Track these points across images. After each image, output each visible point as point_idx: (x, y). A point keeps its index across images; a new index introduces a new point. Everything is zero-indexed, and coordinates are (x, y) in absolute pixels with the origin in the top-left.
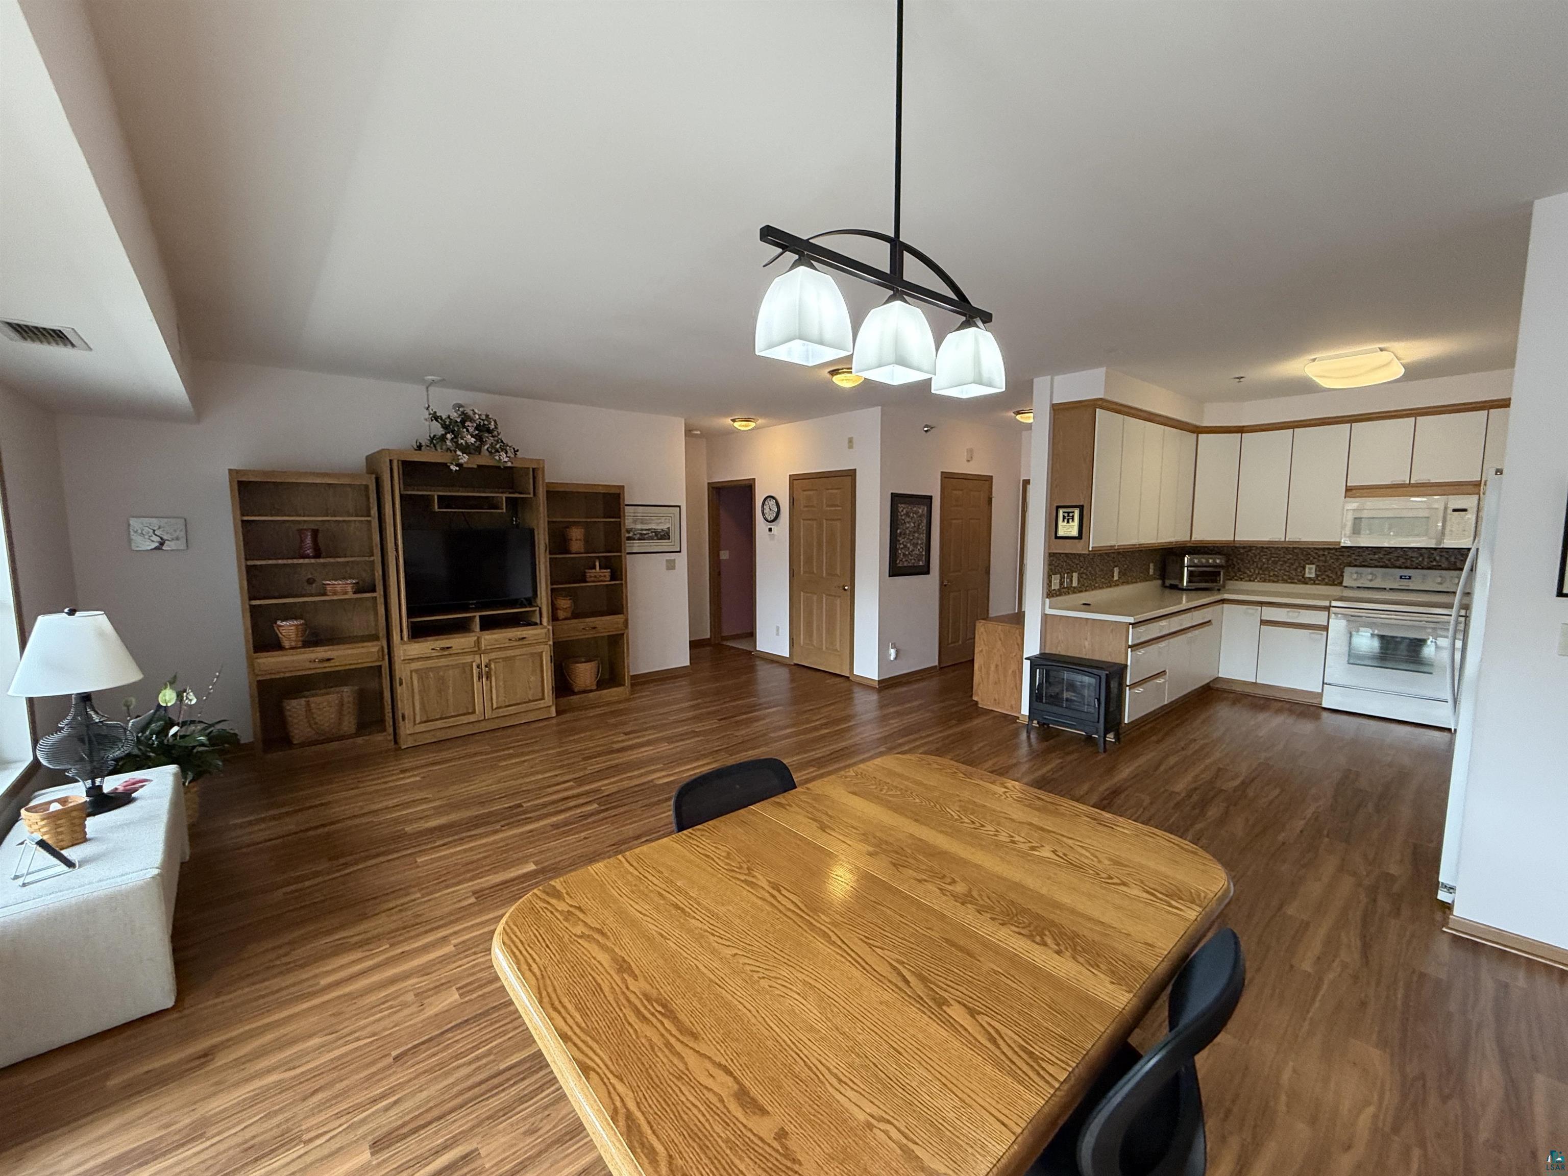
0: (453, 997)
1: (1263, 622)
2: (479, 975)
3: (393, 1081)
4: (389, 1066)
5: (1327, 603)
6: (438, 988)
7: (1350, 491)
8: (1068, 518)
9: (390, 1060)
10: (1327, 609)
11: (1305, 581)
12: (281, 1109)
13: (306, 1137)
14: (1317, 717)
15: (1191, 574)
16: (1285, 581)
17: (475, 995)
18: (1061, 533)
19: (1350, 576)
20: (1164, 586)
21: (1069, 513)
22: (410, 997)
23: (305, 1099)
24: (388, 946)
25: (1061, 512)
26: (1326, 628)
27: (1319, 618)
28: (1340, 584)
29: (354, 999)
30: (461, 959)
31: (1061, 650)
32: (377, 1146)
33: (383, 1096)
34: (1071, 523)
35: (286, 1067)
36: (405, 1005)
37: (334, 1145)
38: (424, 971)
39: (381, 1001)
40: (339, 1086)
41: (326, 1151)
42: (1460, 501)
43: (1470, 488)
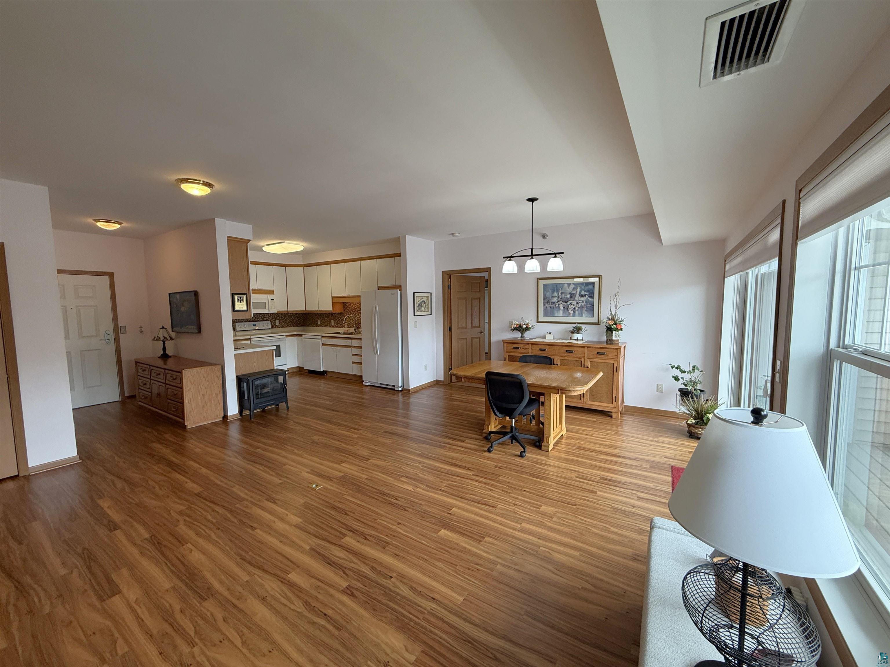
0: (544, 508)
2: (528, 507)
3: (581, 501)
4: (579, 505)
5: (249, 337)
6: (544, 514)
8: (240, 300)
9: (577, 506)
12: (615, 518)
13: (611, 507)
17: (538, 503)
18: (237, 308)
21: (240, 297)
22: (555, 519)
23: (607, 516)
24: (541, 548)
25: (236, 296)
29: (572, 535)
30: (527, 517)
31: (243, 372)
32: (595, 493)
33: (586, 500)
34: (242, 303)
35: (608, 529)
36: (559, 518)
37: (604, 500)
38: (541, 525)
39: (565, 526)
40: (596, 511)
41: (607, 500)
42: (271, 297)
43: (272, 292)
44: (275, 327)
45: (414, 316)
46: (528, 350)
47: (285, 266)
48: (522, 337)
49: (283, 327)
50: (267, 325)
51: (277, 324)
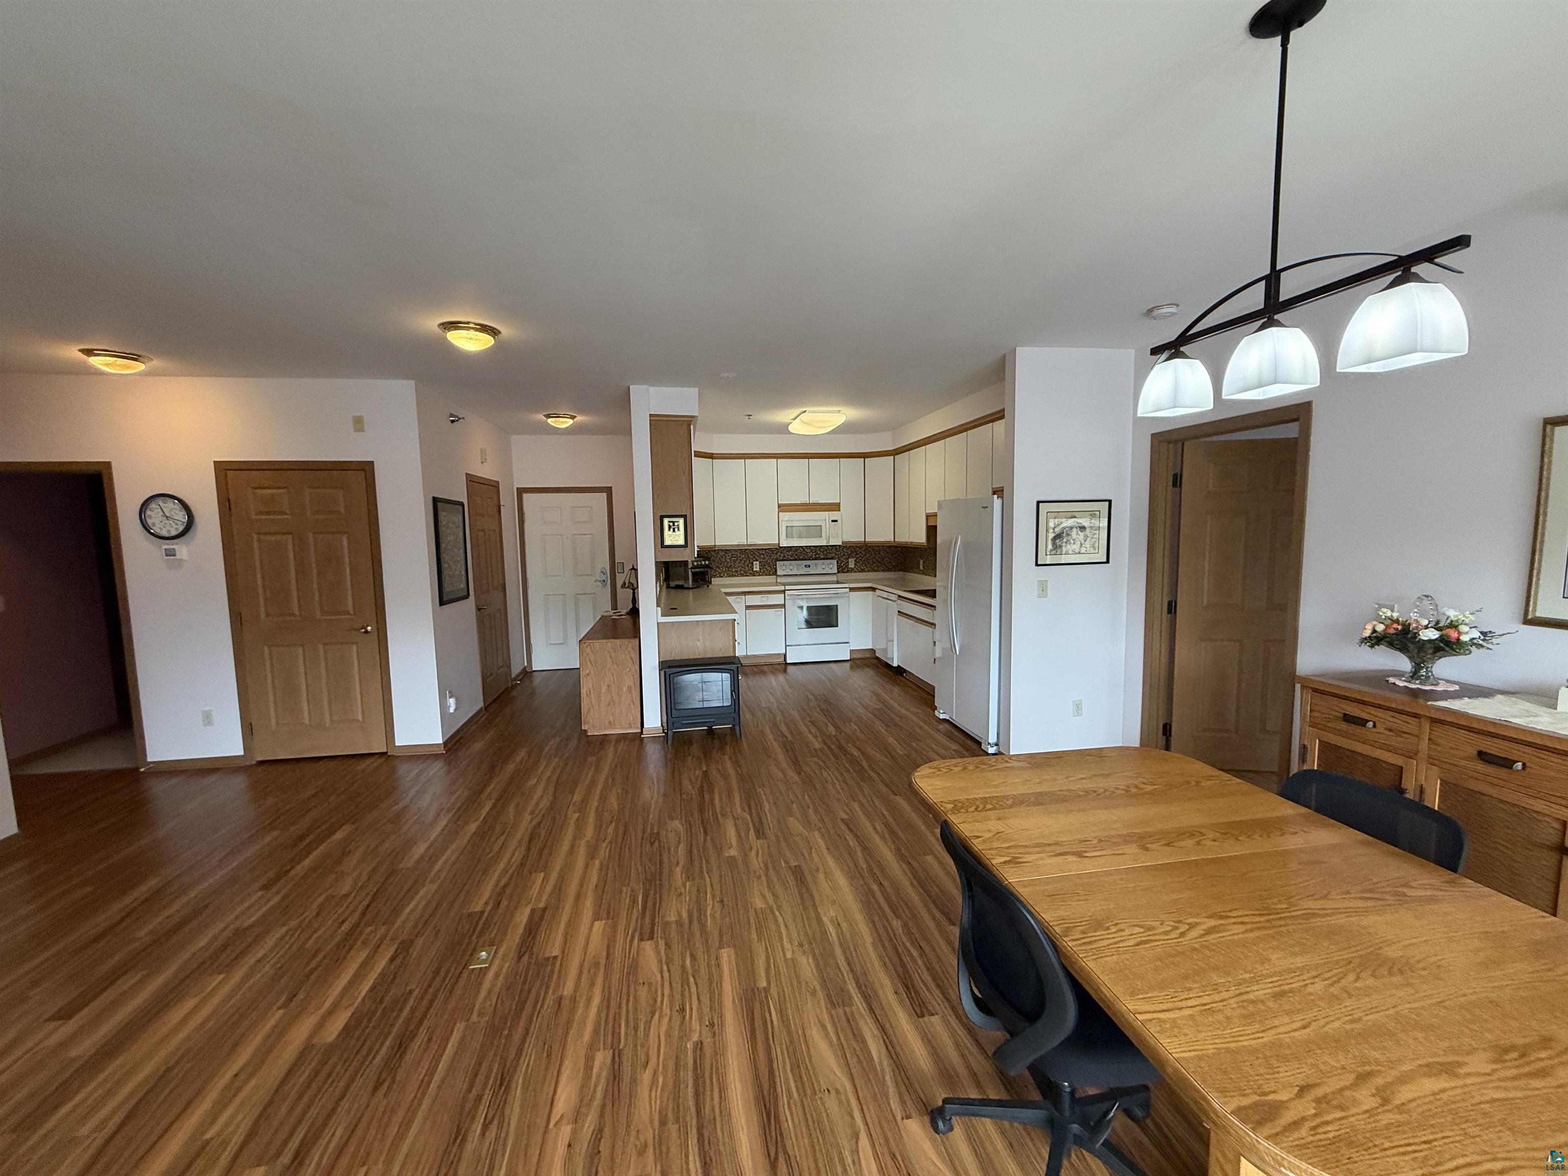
1: (748, 607)
5: (782, 588)
7: (782, 508)
8: (673, 527)
10: (784, 592)
11: (754, 574)
14: (785, 671)
15: (694, 574)
16: (742, 575)
18: (667, 542)
19: (783, 568)
20: (668, 587)
21: (673, 522)
25: (666, 521)
26: (784, 606)
27: (778, 599)
28: (775, 573)
31: (676, 655)
34: (677, 532)
42: (834, 515)
43: (836, 507)
44: (848, 572)
45: (1037, 565)
46: (1415, 740)
47: (864, 456)
48: (1414, 675)
49: (863, 571)
50: (831, 566)
51: (852, 564)
